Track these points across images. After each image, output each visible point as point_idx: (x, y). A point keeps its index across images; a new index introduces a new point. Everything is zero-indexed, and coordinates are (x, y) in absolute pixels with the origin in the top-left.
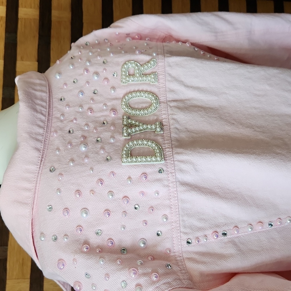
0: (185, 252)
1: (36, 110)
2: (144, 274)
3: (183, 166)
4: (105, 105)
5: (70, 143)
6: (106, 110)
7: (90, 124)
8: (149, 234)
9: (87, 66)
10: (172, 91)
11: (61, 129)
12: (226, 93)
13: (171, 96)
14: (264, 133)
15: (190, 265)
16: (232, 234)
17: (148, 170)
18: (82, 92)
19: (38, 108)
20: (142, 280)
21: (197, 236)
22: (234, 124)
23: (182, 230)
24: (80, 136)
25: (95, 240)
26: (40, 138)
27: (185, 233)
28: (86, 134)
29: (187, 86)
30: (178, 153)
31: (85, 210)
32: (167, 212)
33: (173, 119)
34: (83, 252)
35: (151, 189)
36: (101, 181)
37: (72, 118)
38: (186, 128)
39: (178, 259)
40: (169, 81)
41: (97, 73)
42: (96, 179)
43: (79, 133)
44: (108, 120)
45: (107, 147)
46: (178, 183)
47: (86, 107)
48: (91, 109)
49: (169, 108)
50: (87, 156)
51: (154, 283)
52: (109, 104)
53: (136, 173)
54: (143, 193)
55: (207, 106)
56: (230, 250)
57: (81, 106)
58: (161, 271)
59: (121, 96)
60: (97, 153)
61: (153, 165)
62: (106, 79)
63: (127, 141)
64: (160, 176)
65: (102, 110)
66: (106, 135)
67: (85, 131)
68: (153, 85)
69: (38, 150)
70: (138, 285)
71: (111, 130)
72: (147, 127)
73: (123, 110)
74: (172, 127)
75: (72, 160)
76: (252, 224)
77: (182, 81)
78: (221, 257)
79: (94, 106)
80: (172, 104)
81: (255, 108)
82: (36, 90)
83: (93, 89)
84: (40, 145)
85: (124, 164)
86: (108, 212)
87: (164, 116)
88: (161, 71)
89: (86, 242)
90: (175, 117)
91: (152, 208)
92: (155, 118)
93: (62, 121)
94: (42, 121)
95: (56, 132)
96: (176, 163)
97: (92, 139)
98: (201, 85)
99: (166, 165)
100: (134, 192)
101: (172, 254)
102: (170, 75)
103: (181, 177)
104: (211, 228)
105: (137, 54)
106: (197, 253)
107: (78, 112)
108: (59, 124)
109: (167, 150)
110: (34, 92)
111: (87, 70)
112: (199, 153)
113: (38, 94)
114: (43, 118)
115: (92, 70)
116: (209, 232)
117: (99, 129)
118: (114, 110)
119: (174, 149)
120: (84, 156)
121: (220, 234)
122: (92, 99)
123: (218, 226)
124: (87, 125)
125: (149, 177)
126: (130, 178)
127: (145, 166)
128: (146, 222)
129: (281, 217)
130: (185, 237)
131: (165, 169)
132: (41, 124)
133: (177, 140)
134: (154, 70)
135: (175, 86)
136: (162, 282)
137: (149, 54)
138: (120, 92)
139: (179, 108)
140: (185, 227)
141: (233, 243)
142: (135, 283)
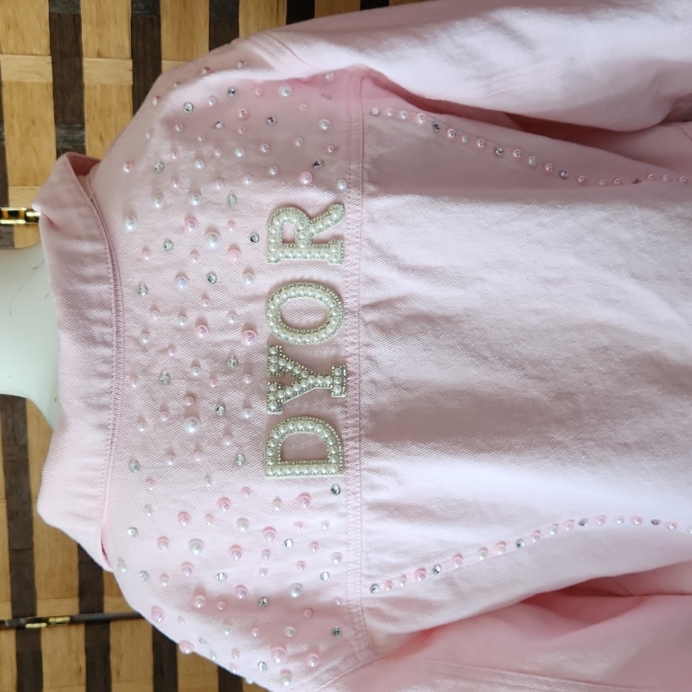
0: (366, 599)
2: (297, 657)
3: (376, 479)
4: (232, 314)
5: (164, 409)
6: (234, 327)
7: (202, 363)
8: (307, 579)
9: (192, 207)
10: (372, 281)
11: (145, 371)
12: (483, 280)
13: (370, 295)
14: (542, 380)
15: (373, 623)
16: (448, 567)
17: (311, 490)
18: (182, 276)
19: (97, 330)
20: (292, 666)
21: (388, 578)
22: (486, 358)
23: (365, 572)
24: (183, 392)
25: (214, 586)
26: (105, 400)
27: (370, 577)
28: (195, 390)
29: (406, 269)
30: (370, 454)
31: (197, 544)
32: (342, 550)
33: (369, 358)
34: (194, 609)
35: (314, 521)
36: (225, 502)
37: (165, 343)
38: (392, 379)
39: (354, 610)
40: (367, 258)
41: (213, 232)
42: (216, 498)
43: (181, 386)
44: (238, 355)
45: (236, 431)
46: (364, 507)
47: (193, 316)
48: (202, 323)
49: (362, 328)
50: (198, 449)
51: (311, 670)
52: (240, 311)
53: (290, 493)
54: (300, 525)
55: (441, 312)
56: (441, 595)
57: (182, 314)
58: (323, 647)
59: (266, 290)
60: (218, 443)
61: (323, 480)
62: (234, 248)
63: (274, 423)
64: (333, 499)
65: (226, 328)
66: (235, 398)
67: (192, 380)
68: (333, 269)
69: (103, 427)
70: (285, 672)
71: (244, 384)
72: (316, 383)
73: (268, 328)
74: (365, 378)
75: (171, 453)
76: (488, 547)
77: (395, 257)
78: (425, 606)
79: (210, 316)
80: (371, 316)
81: (537, 312)
82: (86, 280)
83: (206, 270)
84: (106, 417)
85: (268, 478)
86: (237, 550)
87: (351, 349)
88: (353, 235)
89: (200, 591)
90: (372, 352)
91: (315, 545)
92: (333, 352)
93: (144, 349)
94: (107, 361)
95: (135, 377)
96: (364, 473)
97: (206, 405)
99: (346, 480)
100: (284, 523)
101: (344, 604)
102: (370, 242)
103: (370, 496)
104: (414, 564)
105: (301, 185)
106: (387, 601)
107: (178, 330)
108: (140, 357)
109: (351, 443)
110: (82, 287)
111: (191, 220)
112: (409, 453)
113: (93, 289)
114: (106, 352)
115: (204, 220)
116: (410, 572)
117: (222, 379)
118: (250, 328)
119: (364, 440)
120: (192, 447)
121: (429, 571)
122: (205, 297)
123: (427, 559)
124: (195, 365)
125: (313, 501)
126: (278, 500)
127: (307, 482)
128: (302, 564)
129: (541, 528)
130: (370, 583)
131: (343, 486)
132: (105, 368)
133: (374, 414)
134: (338, 232)
135: (378, 270)
136: (323, 669)
137: (331, 188)
138: (265, 283)
139: (382, 328)
140: (369, 568)
141: (449, 581)
142: (278, 670)
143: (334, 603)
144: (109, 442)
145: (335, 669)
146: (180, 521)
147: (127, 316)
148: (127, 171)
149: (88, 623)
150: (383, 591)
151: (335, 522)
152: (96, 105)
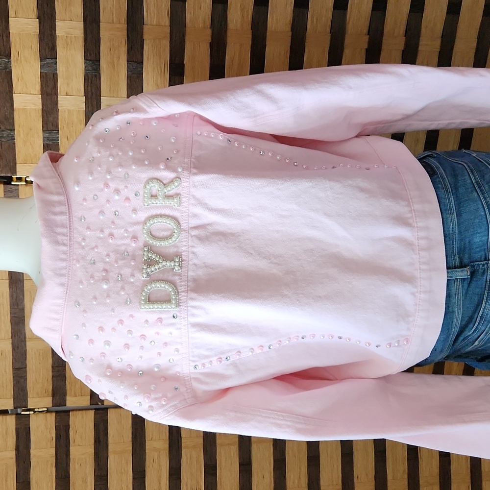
0: (192, 373)
1: (57, 243)
2: (156, 399)
3: (195, 311)
4: (126, 230)
5: (92, 277)
6: (127, 237)
7: (111, 254)
8: (162, 361)
9: (107, 179)
10: (195, 216)
11: (83, 258)
12: (251, 216)
13: (194, 222)
14: (279, 264)
15: (196, 385)
16: (234, 357)
17: (163, 316)
18: (102, 212)
19: (60, 238)
20: (154, 404)
21: (203, 362)
22: (251, 254)
23: (191, 358)
24: (102, 268)
25: (116, 365)
26: (64, 272)
27: (194, 361)
28: (107, 267)
29: (211, 210)
30: (192, 299)
31: (107, 343)
32: (179, 347)
33: (193, 253)
35: (165, 331)
36: (121, 322)
37: (93, 245)
38: (204, 263)
39: (186, 378)
40: (193, 204)
41: (117, 191)
42: (118, 319)
43: (100, 266)
44: (129, 251)
45: (127, 287)
46: (189, 325)
47: (107, 232)
48: (111, 235)
49: (190, 238)
50: (108, 296)
51: (163, 406)
52: (130, 230)
53: (152, 318)
54: (158, 333)
55: (229, 231)
56: (231, 372)
57: (102, 231)
58: (169, 395)
59: (143, 219)
60: (118, 293)
61: (168, 311)
62: (128, 199)
63: (145, 284)
64: (174, 321)
65: (123, 238)
66: (126, 271)
67: (107, 262)
68: (176, 209)
69: (62, 285)
70: (151, 407)
71: (131, 265)
72: (166, 264)
73: (144, 238)
74: (190, 263)
75: (95, 298)
76: (254, 348)
77: (206, 204)
78: (222, 377)
79: (115, 232)
80: (194, 233)
81: (278, 232)
82: (55, 214)
83: (114, 209)
84: (64, 280)
85: (142, 310)
86: (127, 346)
87: (184, 249)
88: (185, 193)
89: (109, 367)
90: (195, 250)
91: (166, 344)
92: (175, 250)
93: (83, 248)
94: (64, 253)
95: (78, 261)
96: (189, 308)
97: (113, 275)
98: (225, 207)
99: (180, 311)
100: (150, 332)
101: (181, 375)
102: (194, 197)
103: (192, 320)
104: (216, 355)
105: (159, 169)
106: (202, 374)
107: (99, 238)
108: (81, 251)
109: (183, 294)
110: (53, 217)
111: (107, 185)
112: (211, 299)
113: (58, 218)
114: (64, 248)
115: (112, 185)
116: (214, 359)
117: (120, 262)
118: (135, 238)
119: (189, 292)
120: (106, 295)
121: (224, 359)
122: (113, 222)
123: (222, 353)
124: (108, 255)
125: (164, 322)
126: (147, 321)
127: (161, 312)
128: (159, 354)
129: (281, 339)
130: (194, 364)
131: (178, 314)
132: (63, 256)
133: (195, 280)
134: (178, 192)
135: (198, 210)
136: (169, 406)
137: (174, 170)
138: (142, 216)
139: (200, 238)
140: (193, 356)
141: (235, 365)
142: (147, 406)
143: (176, 375)
144: (65, 293)
145: (175, 406)
146: (99, 331)
147: (75, 231)
148: (76, 161)
149: (57, 412)
150: (200, 369)
151: (175, 332)
152: (65, 120)
